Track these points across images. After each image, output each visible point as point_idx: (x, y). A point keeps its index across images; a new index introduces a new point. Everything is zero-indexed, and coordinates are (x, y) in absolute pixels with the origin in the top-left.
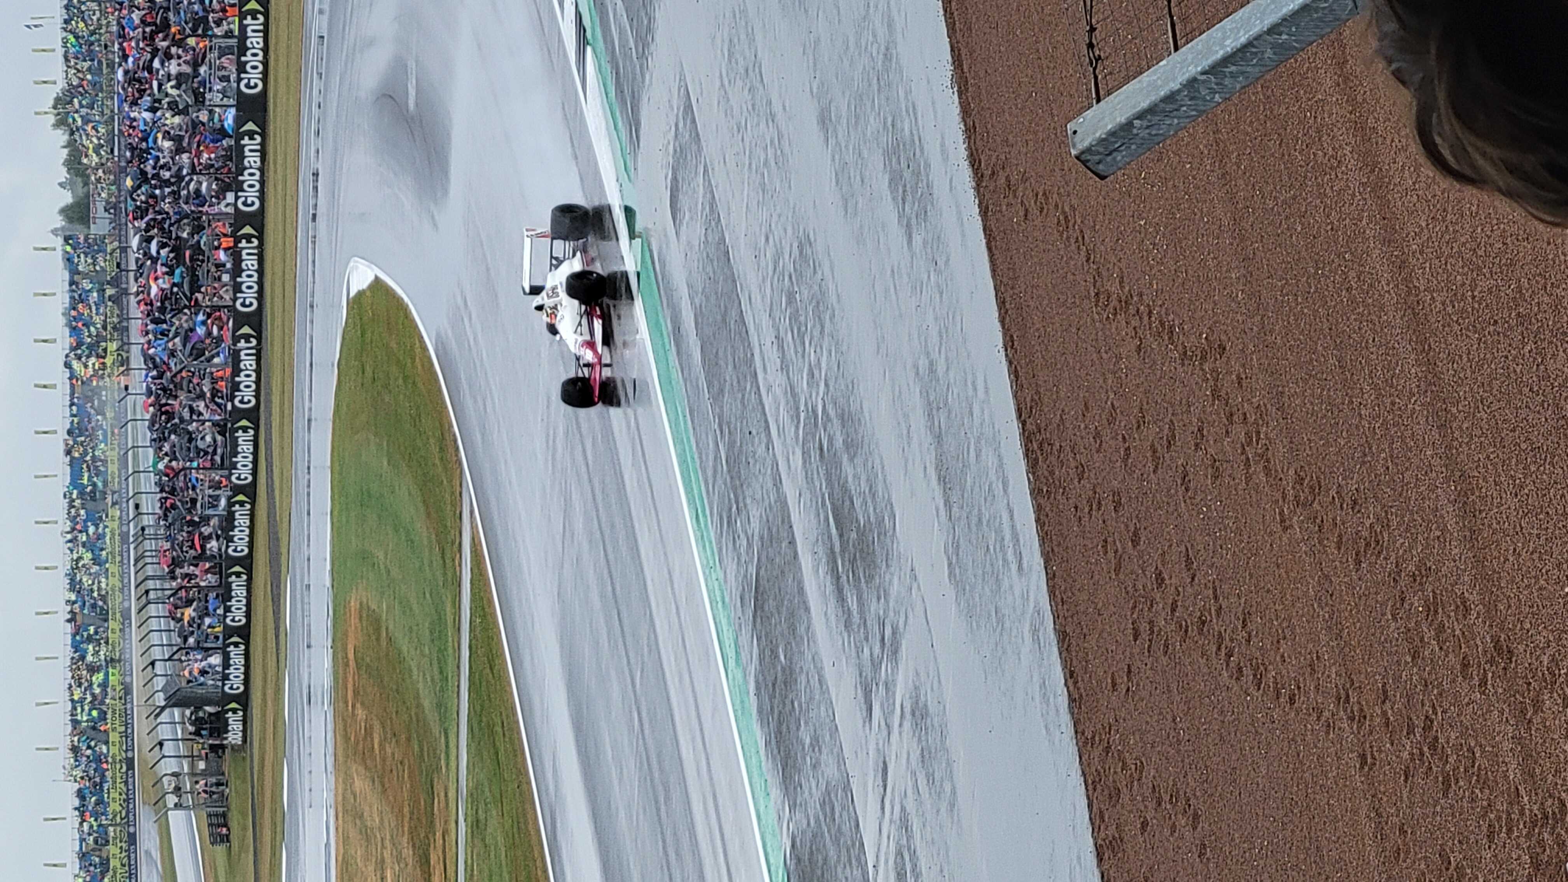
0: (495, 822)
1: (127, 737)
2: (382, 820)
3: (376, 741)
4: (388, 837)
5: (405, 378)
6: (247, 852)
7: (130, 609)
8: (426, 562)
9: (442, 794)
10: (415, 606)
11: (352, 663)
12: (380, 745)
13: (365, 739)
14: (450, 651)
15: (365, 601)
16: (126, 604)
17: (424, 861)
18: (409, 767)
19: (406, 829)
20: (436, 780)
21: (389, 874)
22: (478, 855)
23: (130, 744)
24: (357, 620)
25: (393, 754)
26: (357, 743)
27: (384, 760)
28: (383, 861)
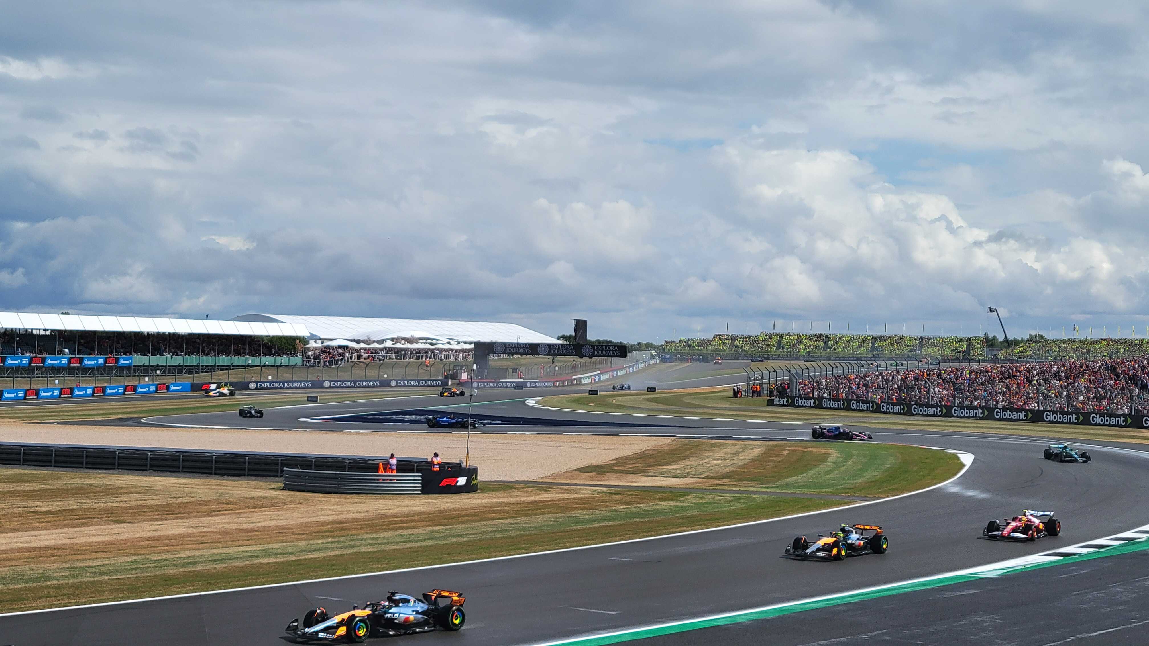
0: (739, 507)
1: (778, 357)
2: (742, 460)
3: (774, 458)
4: (735, 462)
5: (924, 476)
6: (730, 405)
7: (830, 360)
8: (847, 481)
9: (751, 485)
10: (828, 476)
11: (806, 450)
12: (773, 460)
13: (775, 454)
14: (811, 490)
15: (832, 456)
16: (832, 358)
17: (724, 476)
18: (762, 472)
19: (738, 470)
20: (756, 482)
21: (719, 462)
22: (726, 499)
23: (775, 359)
24: (823, 452)
25: (768, 465)
26: (773, 450)
27: (766, 461)
28: (725, 460)
